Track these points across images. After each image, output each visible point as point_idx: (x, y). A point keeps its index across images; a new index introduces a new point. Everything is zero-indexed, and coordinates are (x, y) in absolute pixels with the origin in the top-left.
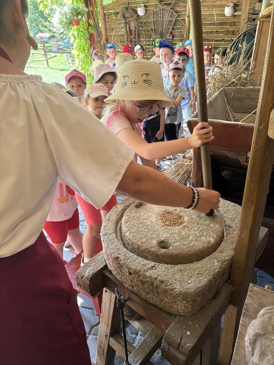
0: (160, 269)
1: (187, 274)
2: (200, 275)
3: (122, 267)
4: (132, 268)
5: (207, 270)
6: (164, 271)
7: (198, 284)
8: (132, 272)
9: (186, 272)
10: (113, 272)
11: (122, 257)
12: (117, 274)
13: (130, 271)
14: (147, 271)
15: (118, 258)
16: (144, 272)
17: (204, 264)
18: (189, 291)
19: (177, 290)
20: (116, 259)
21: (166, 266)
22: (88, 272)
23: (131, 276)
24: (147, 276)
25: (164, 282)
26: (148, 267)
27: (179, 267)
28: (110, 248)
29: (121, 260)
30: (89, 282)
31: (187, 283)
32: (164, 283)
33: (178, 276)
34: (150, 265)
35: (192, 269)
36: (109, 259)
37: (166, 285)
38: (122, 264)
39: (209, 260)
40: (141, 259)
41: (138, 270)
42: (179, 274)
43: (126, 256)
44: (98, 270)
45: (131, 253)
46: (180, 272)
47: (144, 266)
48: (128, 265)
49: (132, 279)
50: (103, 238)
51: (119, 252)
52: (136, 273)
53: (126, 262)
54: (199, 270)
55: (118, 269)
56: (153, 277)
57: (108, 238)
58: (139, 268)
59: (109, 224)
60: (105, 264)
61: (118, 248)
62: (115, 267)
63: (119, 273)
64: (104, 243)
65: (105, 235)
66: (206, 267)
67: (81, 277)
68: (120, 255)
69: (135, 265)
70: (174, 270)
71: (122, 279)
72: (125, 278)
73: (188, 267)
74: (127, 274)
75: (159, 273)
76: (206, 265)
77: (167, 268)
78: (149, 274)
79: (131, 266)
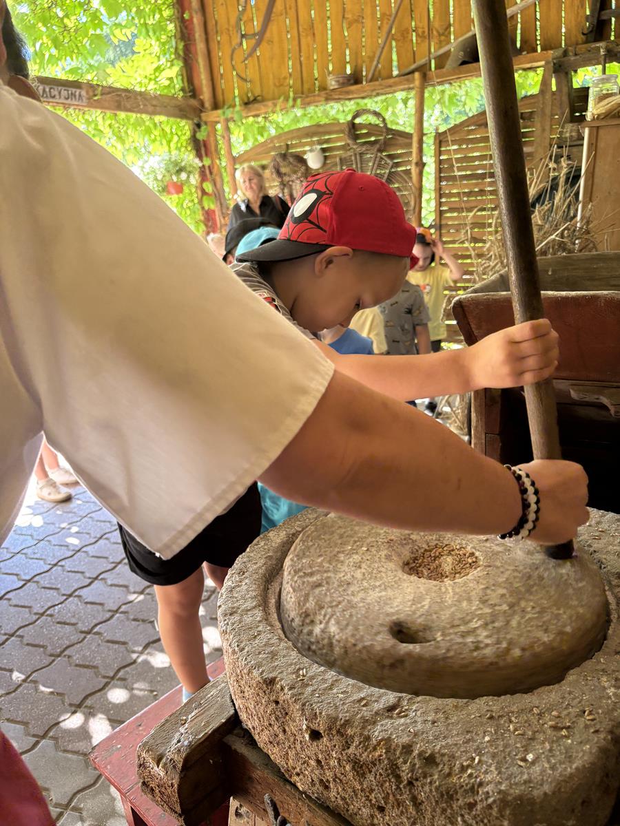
0: (419, 713)
1: (516, 730)
2: (564, 732)
3: (287, 714)
4: (321, 713)
5: (584, 712)
6: (434, 722)
7: (564, 763)
8: (321, 728)
9: (511, 722)
10: (256, 737)
11: (285, 680)
12: (271, 743)
13: (315, 727)
14: (374, 723)
15: (271, 682)
16: (363, 728)
17: (570, 693)
18: (536, 793)
19: (489, 788)
20: (267, 685)
21: (435, 702)
22: (175, 741)
23: (317, 746)
24: (373, 742)
25: (438, 760)
26: (376, 707)
27: (482, 704)
28: (246, 650)
29: (282, 689)
30: (177, 776)
31: (522, 764)
32: (437, 765)
33: (487, 739)
34: (383, 700)
35: (532, 710)
36: (242, 692)
37: (447, 770)
38: (288, 702)
39: (582, 678)
40: (351, 681)
41: (342, 721)
42: (488, 731)
43: (298, 677)
44: (210, 732)
45: (316, 665)
46: (491, 722)
47: (362, 704)
48: (306, 703)
49: (320, 756)
50: (226, 622)
51: (276, 664)
52: (334, 732)
53: (300, 694)
54: (554, 713)
55: (273, 723)
56: (397, 745)
57: (240, 623)
58: (347, 712)
59: (244, 584)
60: (232, 712)
61: (272, 652)
62: (263, 717)
63: (276, 736)
64: (227, 640)
65: (231, 614)
66: (580, 702)
67: (153, 759)
68: (279, 673)
69: (330, 703)
70: (469, 715)
71: (287, 759)
72: (297, 754)
73: (514, 704)
74: (303, 737)
75: (416, 729)
76: (577, 695)
77: (443, 711)
78: (382, 731)
79: (319, 707)
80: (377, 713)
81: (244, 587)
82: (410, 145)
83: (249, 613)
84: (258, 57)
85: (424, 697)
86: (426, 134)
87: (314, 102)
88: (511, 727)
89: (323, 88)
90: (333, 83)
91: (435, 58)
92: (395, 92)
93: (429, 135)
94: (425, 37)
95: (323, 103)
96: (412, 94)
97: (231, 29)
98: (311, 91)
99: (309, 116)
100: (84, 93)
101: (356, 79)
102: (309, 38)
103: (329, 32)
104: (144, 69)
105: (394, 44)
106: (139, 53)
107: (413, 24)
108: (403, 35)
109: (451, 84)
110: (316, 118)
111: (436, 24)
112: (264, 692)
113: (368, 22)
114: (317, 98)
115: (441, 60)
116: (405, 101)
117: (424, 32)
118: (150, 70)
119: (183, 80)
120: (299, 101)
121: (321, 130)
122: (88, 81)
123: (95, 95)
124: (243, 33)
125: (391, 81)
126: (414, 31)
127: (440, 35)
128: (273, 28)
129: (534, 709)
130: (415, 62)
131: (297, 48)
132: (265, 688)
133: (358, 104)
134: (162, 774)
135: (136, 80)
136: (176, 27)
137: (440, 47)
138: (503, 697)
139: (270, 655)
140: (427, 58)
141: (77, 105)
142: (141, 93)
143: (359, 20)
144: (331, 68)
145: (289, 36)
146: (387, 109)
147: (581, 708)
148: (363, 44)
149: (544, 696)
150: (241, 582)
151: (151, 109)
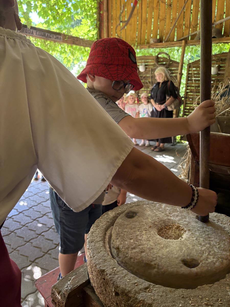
0: (156, 292)
1: (192, 303)
2: (210, 306)
3: (107, 284)
4: (120, 286)
5: (218, 300)
6: (161, 296)
8: (119, 292)
9: (190, 300)
10: (95, 290)
11: (109, 271)
12: (100, 293)
13: (117, 291)
14: (139, 293)
15: (103, 271)
16: (135, 295)
17: (214, 291)
20: (101, 272)
21: (163, 288)
22: (66, 287)
23: (117, 298)
24: (138, 301)
26: (141, 287)
27: (180, 292)
28: (95, 257)
29: (107, 275)
30: (65, 300)
33: (180, 305)
34: (143, 285)
36: (92, 272)
38: (108, 280)
39: (219, 286)
40: (133, 275)
41: (127, 291)
42: (181, 302)
43: (113, 270)
44: (79, 285)
45: (120, 266)
46: (183, 299)
47: (136, 285)
48: (115, 281)
49: (118, 302)
50: (89, 245)
51: (106, 264)
52: (124, 294)
53: (113, 277)
54: (207, 299)
55: (102, 286)
56: (147, 303)
57: (94, 246)
58: (129, 287)
59: (97, 231)
60: (88, 278)
61: (105, 259)
62: (99, 284)
63: (103, 291)
64: (89, 252)
65: (91, 242)
66: (217, 296)
67: (57, 292)
68: (106, 268)
69: (124, 283)
70: (175, 295)
71: (106, 301)
72: (110, 300)
73: (192, 293)
74: (113, 294)
75: (154, 298)
76: (217, 293)
77: (166, 292)
78: (142, 297)
79: (119, 284)
80: (140, 290)
81: (97, 232)
82: (178, 67)
83: (98, 243)
84: (126, 30)
85: (159, 285)
86: (184, 63)
87: (144, 47)
88: (190, 302)
89: (148, 43)
90: (152, 41)
91: (191, 36)
92: (175, 46)
93: (185, 64)
94: (188, 28)
95: (148, 48)
96: (181, 48)
97: (117, 18)
98: (144, 43)
99: (142, 52)
100: (62, 37)
101: (160, 41)
102: (145, 25)
103: (153, 23)
104: (84, 30)
105: (176, 29)
106: (83, 24)
107: (184, 22)
108: (180, 26)
109: (196, 45)
110: (144, 53)
111: (193, 23)
112: (100, 274)
113: (167, 21)
114: (145, 46)
115: (193, 37)
116: (178, 51)
117: (187, 26)
118: (86, 31)
119: (97, 35)
120: (139, 47)
121: (146, 58)
122: (64, 33)
123: (65, 38)
124: (121, 20)
125: (173, 43)
126: (184, 25)
127: (194, 27)
128: (132, 20)
129: (200, 296)
130: (183, 36)
131: (140, 28)
132: (101, 273)
133: (160, 50)
134: (60, 298)
135: (81, 34)
136: (97, 16)
137: (193, 32)
138: (188, 290)
139: (104, 260)
140: (188, 36)
141: (59, 42)
142: (82, 39)
143: (164, 19)
144: (152, 35)
145: (138, 23)
146: (171, 53)
147: (218, 298)
148: (165, 28)
149: (204, 291)
150: (96, 230)
151: (85, 45)
